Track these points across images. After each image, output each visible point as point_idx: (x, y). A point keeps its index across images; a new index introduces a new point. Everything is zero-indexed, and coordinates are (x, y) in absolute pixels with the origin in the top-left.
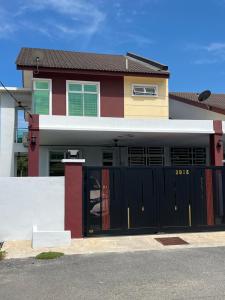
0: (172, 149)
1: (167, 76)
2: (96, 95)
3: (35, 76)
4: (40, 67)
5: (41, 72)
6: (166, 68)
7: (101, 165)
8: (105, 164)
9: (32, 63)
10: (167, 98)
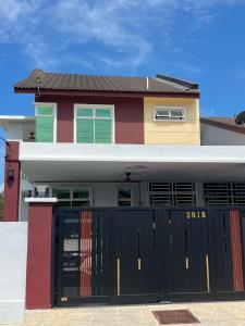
0: (205, 185)
1: (197, 95)
2: (110, 121)
3: (38, 100)
4: (42, 89)
5: (44, 96)
6: (196, 87)
7: (115, 205)
8: (120, 203)
9: (34, 86)
10: (198, 122)
